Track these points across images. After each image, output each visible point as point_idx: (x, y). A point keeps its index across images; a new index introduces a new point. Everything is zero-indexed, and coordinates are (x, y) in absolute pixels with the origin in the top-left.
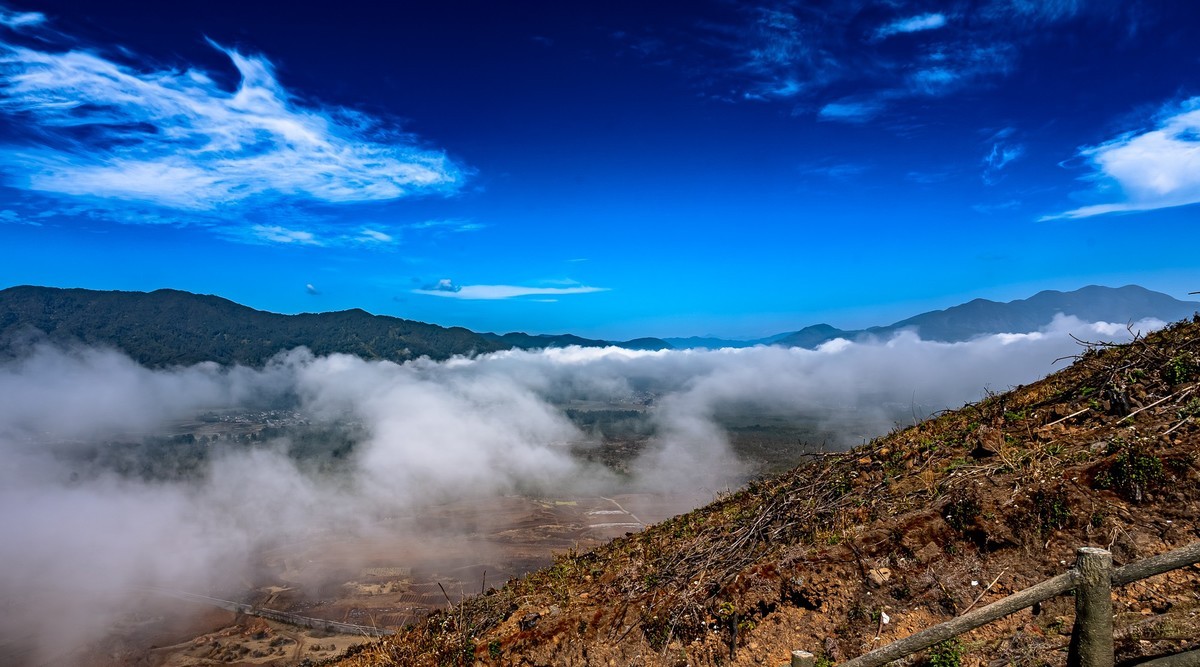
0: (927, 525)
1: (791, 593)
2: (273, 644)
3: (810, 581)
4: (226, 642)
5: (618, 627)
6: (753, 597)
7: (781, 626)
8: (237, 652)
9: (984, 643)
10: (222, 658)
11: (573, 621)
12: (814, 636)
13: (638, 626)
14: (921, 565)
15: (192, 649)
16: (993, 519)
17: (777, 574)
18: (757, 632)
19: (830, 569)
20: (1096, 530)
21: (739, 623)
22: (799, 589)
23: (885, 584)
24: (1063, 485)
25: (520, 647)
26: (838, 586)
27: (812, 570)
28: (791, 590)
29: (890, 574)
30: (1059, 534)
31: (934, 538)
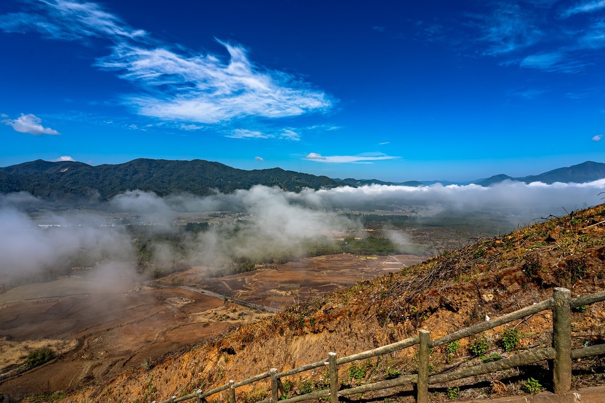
0: (513, 274)
1: (445, 304)
2: (240, 315)
3: (454, 298)
4: (220, 313)
5: (366, 315)
6: (426, 305)
7: (439, 319)
8: (224, 317)
9: (535, 333)
10: (218, 320)
11: (346, 311)
12: (454, 325)
13: (375, 315)
14: (509, 294)
15: (206, 315)
16: (546, 273)
17: (438, 294)
18: (427, 321)
19: (463, 293)
20: (599, 280)
21: (419, 316)
22: (448, 302)
23: (490, 302)
24: (584, 257)
25: (323, 321)
26: (467, 302)
27: (455, 293)
28: (444, 302)
29: (493, 297)
30: (580, 281)
31: (517, 281)
